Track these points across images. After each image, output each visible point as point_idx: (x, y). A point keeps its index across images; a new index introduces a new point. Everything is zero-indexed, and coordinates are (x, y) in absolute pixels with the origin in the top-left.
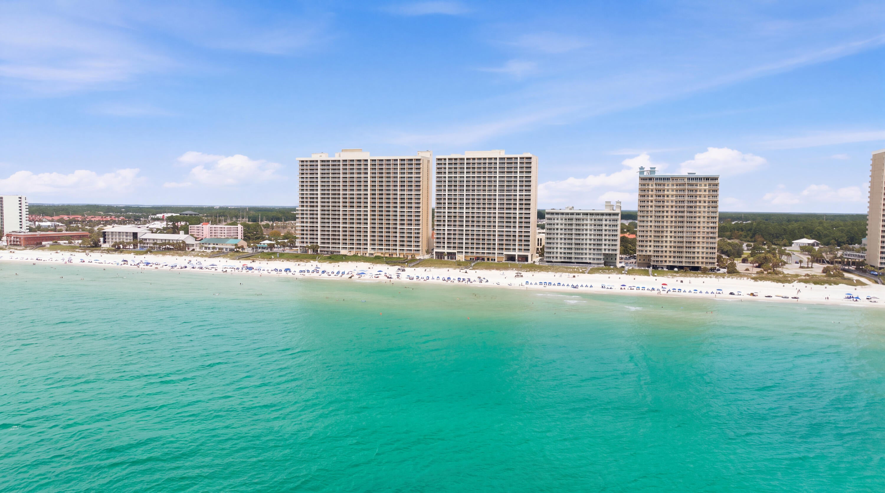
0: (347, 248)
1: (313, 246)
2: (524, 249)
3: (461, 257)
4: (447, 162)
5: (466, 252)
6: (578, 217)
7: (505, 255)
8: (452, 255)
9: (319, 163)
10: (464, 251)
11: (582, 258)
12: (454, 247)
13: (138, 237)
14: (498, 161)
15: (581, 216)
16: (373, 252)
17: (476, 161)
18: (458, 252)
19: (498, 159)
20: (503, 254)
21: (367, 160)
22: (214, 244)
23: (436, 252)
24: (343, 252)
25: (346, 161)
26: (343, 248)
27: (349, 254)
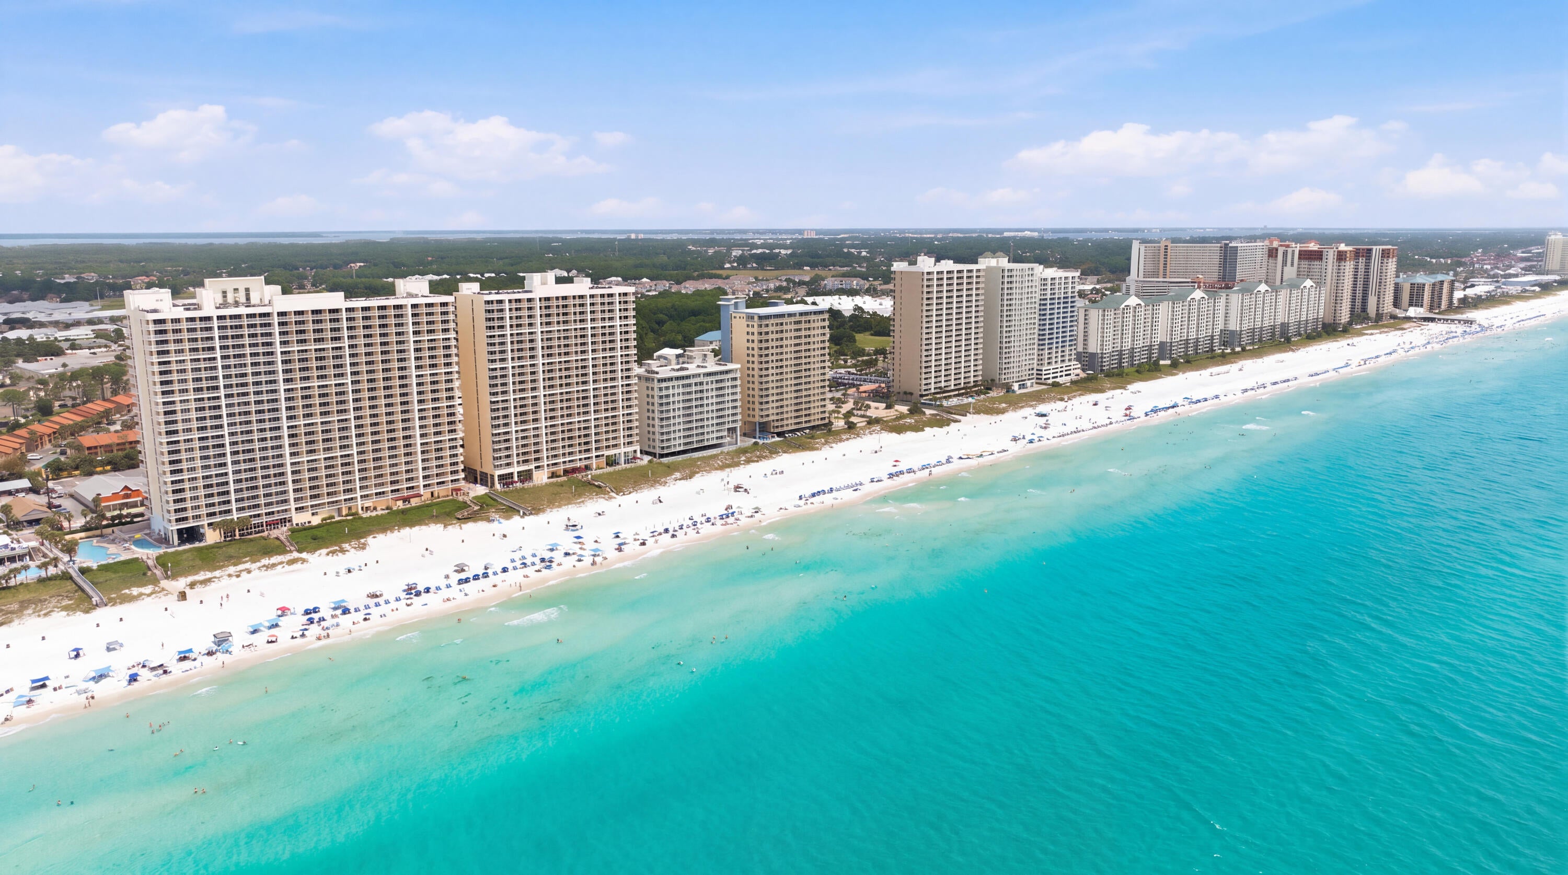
0: (306, 507)
3: (541, 476)
4: (507, 306)
5: (547, 466)
8: (524, 476)
10: (545, 463)
12: (529, 461)
16: (367, 503)
18: (535, 467)
19: (588, 297)
21: (338, 311)
23: (499, 476)
24: (300, 518)
25: (286, 314)
26: (296, 509)
27: (316, 521)
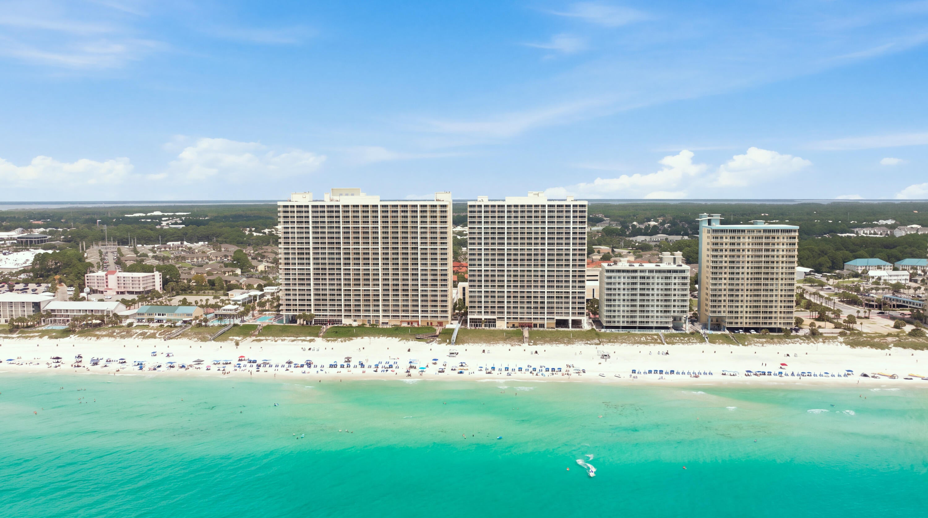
0: (351, 316)
1: (304, 314)
2: (579, 313)
3: (502, 325)
4: (483, 209)
5: (508, 318)
6: (642, 274)
7: (557, 320)
8: (492, 322)
9: (310, 209)
10: (506, 316)
11: (647, 322)
12: (493, 313)
13: (42, 308)
14: (547, 209)
15: (647, 274)
16: (386, 320)
17: (519, 209)
18: (498, 318)
19: (547, 206)
20: (553, 319)
21: (376, 206)
22: (159, 315)
23: (470, 319)
24: (346, 322)
25: (348, 206)
26: (345, 316)
27: (355, 324)
